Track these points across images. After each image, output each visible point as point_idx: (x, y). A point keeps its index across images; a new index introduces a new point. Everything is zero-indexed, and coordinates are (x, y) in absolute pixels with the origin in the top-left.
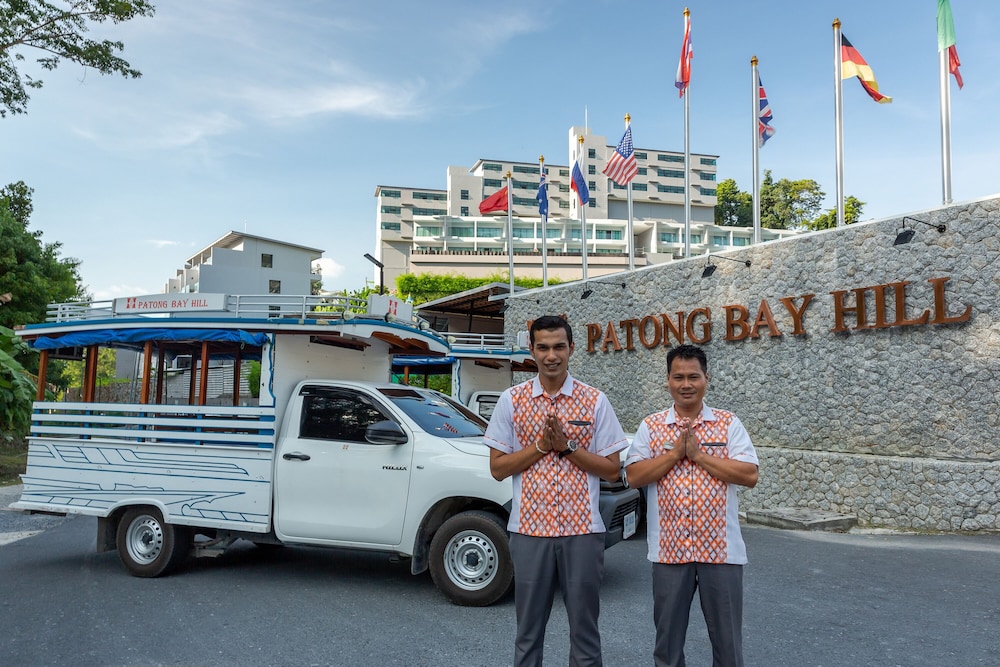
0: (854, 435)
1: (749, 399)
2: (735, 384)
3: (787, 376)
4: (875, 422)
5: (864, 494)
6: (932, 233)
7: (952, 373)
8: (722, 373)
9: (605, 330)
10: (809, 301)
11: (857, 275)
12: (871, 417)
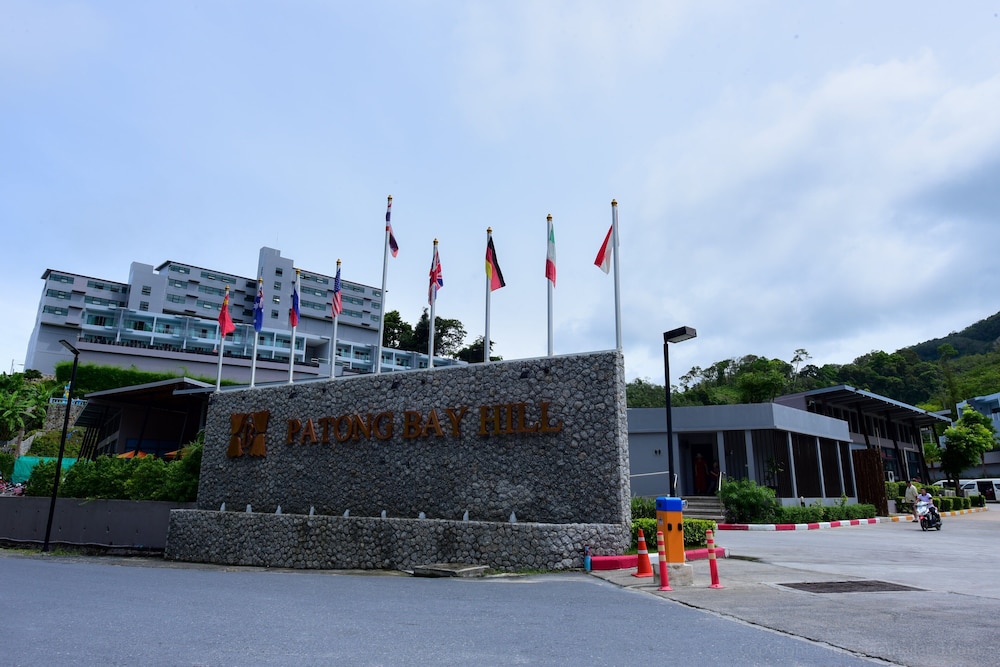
0: (489, 509)
1: (417, 483)
2: (408, 472)
3: (445, 466)
4: (503, 499)
5: (495, 550)
6: (541, 374)
7: (551, 465)
8: (399, 463)
9: (304, 425)
10: (464, 413)
11: (496, 397)
12: (501, 495)
